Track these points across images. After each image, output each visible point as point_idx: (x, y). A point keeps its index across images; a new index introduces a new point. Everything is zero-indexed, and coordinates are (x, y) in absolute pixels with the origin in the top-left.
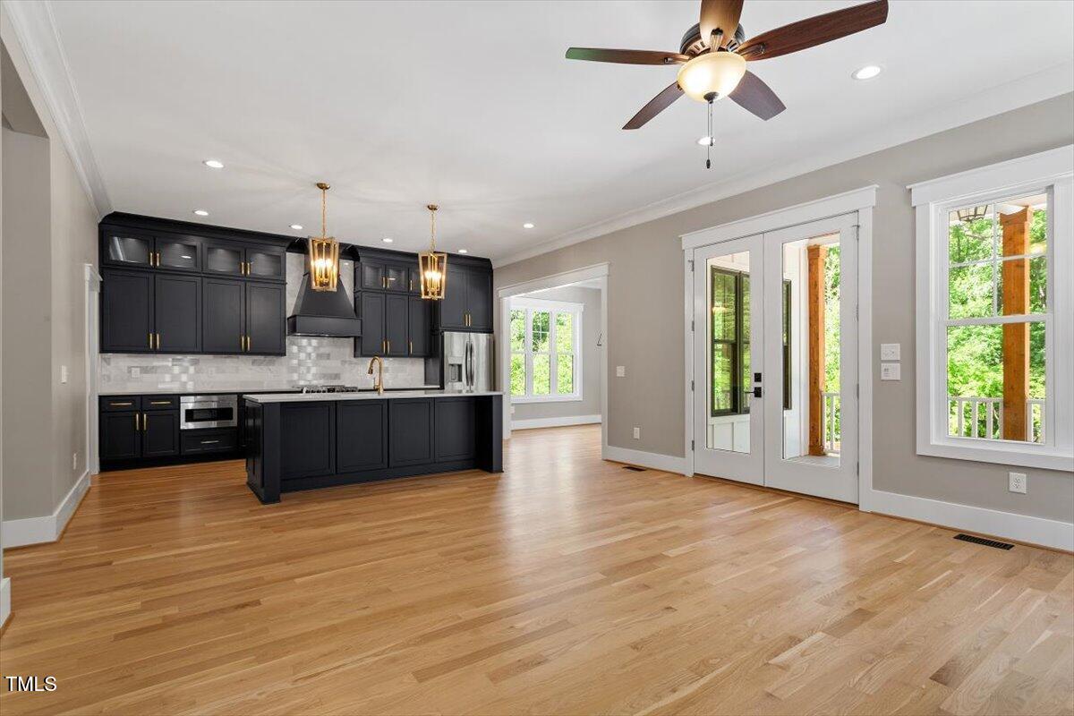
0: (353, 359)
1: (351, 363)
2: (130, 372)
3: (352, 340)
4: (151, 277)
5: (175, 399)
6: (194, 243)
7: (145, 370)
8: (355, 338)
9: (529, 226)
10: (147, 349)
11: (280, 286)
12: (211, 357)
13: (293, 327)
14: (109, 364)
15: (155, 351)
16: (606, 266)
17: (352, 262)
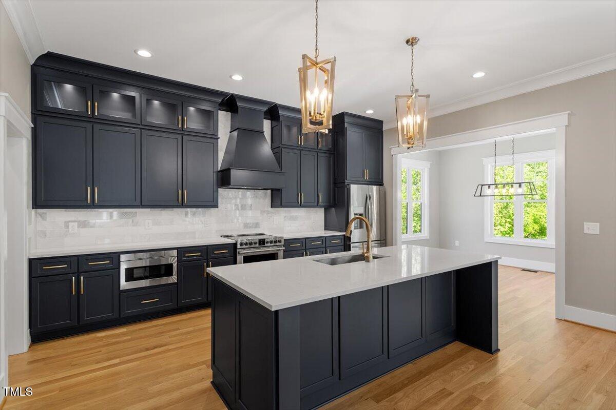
0: (270, 209)
1: (268, 213)
2: (67, 227)
3: (269, 192)
4: (89, 126)
5: (114, 257)
6: (132, 94)
7: (83, 224)
8: (272, 190)
9: (479, 75)
10: (85, 204)
11: (212, 141)
12: (148, 210)
13: (224, 179)
14: (44, 219)
15: (93, 206)
16: (566, 116)
17: (270, 121)
